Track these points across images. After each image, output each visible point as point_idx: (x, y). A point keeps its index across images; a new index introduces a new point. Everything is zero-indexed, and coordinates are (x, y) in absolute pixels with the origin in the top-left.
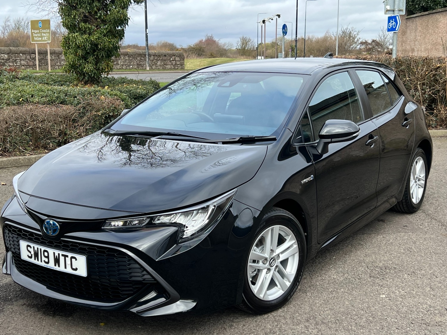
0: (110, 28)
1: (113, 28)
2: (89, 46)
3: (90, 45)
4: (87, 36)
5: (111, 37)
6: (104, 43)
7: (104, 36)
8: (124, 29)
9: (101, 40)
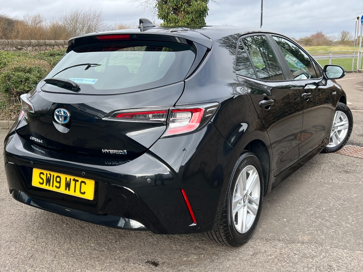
7: (188, 24)
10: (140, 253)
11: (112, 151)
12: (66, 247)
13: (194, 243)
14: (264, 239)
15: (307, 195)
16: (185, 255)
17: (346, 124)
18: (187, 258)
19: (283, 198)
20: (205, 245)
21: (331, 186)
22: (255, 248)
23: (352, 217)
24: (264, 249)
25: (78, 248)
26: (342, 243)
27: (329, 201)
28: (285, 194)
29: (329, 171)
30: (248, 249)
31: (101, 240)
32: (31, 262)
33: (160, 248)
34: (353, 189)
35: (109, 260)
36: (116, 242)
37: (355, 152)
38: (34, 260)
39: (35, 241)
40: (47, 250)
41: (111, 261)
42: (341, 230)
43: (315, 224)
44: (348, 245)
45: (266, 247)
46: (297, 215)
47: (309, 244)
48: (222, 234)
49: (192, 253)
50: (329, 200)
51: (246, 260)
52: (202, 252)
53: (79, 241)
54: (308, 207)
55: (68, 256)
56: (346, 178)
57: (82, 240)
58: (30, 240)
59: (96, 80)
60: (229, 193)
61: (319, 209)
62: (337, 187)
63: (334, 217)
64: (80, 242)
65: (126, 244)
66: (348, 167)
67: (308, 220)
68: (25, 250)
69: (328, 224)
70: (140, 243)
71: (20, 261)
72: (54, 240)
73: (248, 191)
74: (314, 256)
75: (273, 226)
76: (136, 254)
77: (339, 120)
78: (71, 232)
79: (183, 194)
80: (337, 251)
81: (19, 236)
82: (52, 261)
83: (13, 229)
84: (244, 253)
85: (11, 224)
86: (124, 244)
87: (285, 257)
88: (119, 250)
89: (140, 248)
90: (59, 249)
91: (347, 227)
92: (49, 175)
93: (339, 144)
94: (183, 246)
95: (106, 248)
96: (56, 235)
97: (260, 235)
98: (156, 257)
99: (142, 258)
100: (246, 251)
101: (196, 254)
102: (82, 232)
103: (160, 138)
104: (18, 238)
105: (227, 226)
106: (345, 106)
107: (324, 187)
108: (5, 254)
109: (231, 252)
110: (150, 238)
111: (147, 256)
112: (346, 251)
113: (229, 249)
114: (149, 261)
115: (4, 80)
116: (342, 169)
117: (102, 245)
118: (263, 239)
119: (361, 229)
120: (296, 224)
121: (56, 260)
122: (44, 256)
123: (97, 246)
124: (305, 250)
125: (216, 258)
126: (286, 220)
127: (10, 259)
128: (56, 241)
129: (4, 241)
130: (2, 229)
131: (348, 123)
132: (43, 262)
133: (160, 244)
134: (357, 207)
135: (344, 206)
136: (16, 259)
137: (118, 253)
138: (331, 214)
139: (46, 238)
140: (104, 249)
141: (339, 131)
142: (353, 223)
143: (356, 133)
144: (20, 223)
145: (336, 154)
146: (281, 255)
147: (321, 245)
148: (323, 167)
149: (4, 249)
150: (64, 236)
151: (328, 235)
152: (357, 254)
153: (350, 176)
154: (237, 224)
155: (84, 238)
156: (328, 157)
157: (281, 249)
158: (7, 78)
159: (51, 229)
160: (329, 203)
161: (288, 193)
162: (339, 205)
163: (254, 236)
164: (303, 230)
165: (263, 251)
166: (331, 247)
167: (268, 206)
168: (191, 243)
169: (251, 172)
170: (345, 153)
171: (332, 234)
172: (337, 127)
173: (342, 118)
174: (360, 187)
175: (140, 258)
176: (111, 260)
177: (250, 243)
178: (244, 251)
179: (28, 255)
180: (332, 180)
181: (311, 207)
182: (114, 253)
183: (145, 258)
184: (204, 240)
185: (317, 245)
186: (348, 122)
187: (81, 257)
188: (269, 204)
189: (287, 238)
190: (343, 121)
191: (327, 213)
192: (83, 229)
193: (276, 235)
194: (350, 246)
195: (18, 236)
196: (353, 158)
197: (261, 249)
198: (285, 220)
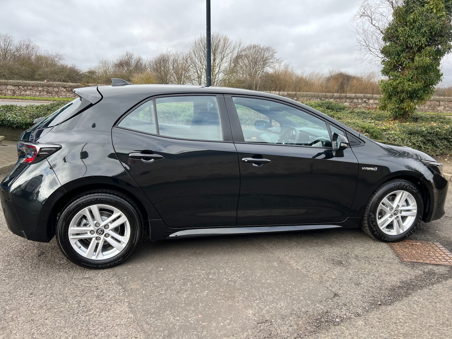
17: (414, 210)
77: (405, 203)
93: (401, 233)
106: (414, 187)
131: (417, 210)
141: (404, 218)
172: (401, 211)
173: (410, 202)
186: (416, 208)
190: (410, 205)
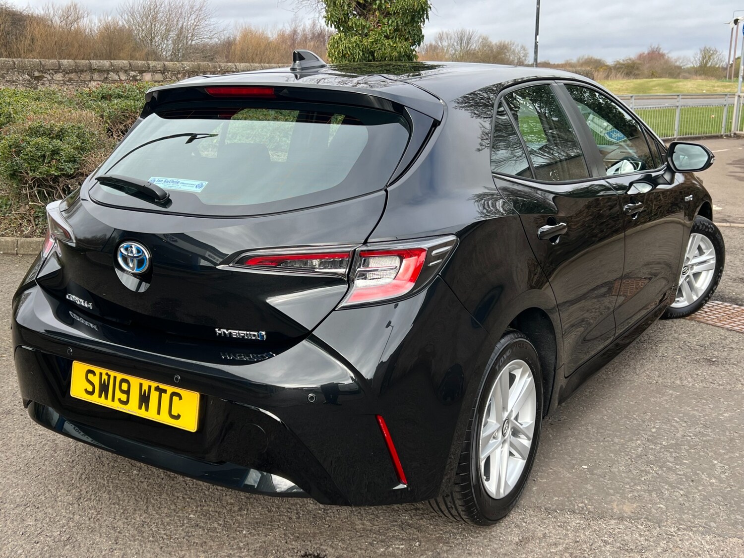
0: (395, 24)
1: (400, 24)
2: (359, 54)
3: (361, 54)
4: (356, 39)
5: (397, 39)
6: (385, 49)
7: (387, 37)
8: (422, 26)
9: (379, 45)
10: (289, 535)
11: (235, 333)
12: (138, 519)
13: (399, 515)
14: (542, 510)
15: (629, 412)
16: (382, 541)
17: (711, 260)
18: (386, 549)
19: (580, 419)
20: (422, 519)
21: (678, 393)
22: (524, 528)
23: (721, 463)
24: (542, 531)
25: (163, 524)
26: (700, 521)
27: (674, 426)
28: (585, 408)
29: (674, 360)
30: (509, 530)
31: (210, 506)
32: (68, 551)
33: (329, 526)
34: (723, 402)
35: (226, 551)
36: (240, 509)
37: (727, 317)
38: (74, 547)
39: (76, 506)
40: (101, 526)
41: (231, 552)
42: (699, 491)
43: (645, 477)
44: (712, 525)
45: (547, 527)
46: (609, 457)
47: (633, 522)
48: (458, 503)
49: (396, 538)
50: (675, 424)
51: (506, 554)
52: (415, 535)
53: (165, 507)
54: (632, 440)
55: (142, 539)
56: (709, 376)
57: (171, 504)
58: (66, 504)
59: (205, 183)
60: (473, 420)
61: (653, 443)
62: (691, 396)
63: (685, 461)
64: (166, 509)
65: (261, 514)
66: (713, 351)
67: (631, 469)
68: (55, 525)
69: (673, 477)
70: (289, 514)
71: (45, 549)
72: (114, 504)
73: (512, 411)
74: (643, 548)
75: (560, 480)
76: (281, 537)
77: (697, 252)
78: (148, 486)
79: (380, 426)
80: (690, 537)
81: (43, 494)
82: (111, 550)
83: (29, 477)
84: (501, 539)
85: (26, 468)
86: (257, 515)
87: (585, 549)
88: (247, 528)
89: (289, 524)
90: (124, 523)
91: (712, 484)
92: (105, 377)
93: (695, 300)
94: (377, 520)
95: (221, 524)
96: (118, 493)
97: (533, 500)
98: (321, 545)
99: (293, 547)
100: (505, 535)
101: (403, 540)
102: (172, 486)
103: (336, 309)
104: (40, 497)
105: (468, 486)
106: (709, 224)
107: (663, 395)
108: (15, 533)
109: (476, 535)
110: (311, 503)
111: (304, 542)
112: (708, 537)
113: (471, 530)
114: (308, 553)
115: (7, 152)
116: (700, 354)
117: (213, 517)
118: (539, 508)
119: (740, 491)
120: (607, 477)
121: (120, 549)
122: (95, 540)
123: (201, 518)
124: (624, 535)
125: (445, 548)
126: (586, 467)
127: (24, 545)
128: (117, 506)
129: (12, 505)
130: (8, 479)
131: (715, 259)
132: (91, 553)
133: (331, 517)
134: (732, 440)
135: (704, 438)
136: (38, 545)
137: (245, 534)
138: (678, 455)
139: (97, 498)
140: (216, 525)
141: (697, 275)
142: (723, 476)
143: (729, 276)
144: (44, 465)
145: (688, 321)
146: (578, 543)
147: (659, 523)
148: (661, 350)
149: (13, 523)
150: (135, 496)
151: (672, 503)
152: (731, 545)
153: (717, 372)
154: (488, 479)
155: (175, 501)
156: (672, 327)
157: (576, 531)
158: (14, 150)
159: (108, 481)
160: (675, 431)
161: (592, 408)
162: (694, 435)
163: (522, 502)
164: (621, 491)
165: (540, 535)
166: (678, 529)
167: (551, 436)
168: (392, 514)
169: (518, 373)
170: (708, 320)
171: (680, 499)
172: (693, 265)
173: (703, 247)
174: (737, 395)
175: (290, 547)
176: (231, 549)
177: (515, 516)
178: (501, 533)
179: (62, 536)
180: (681, 379)
181: (637, 440)
182: (237, 534)
183: (299, 547)
184: (419, 509)
185: (649, 523)
186: (714, 256)
187: (168, 542)
188: (551, 431)
189: (589, 507)
190: (704, 253)
191: (671, 453)
192: (173, 480)
193: (566, 499)
194: (717, 528)
195: (40, 493)
196: (722, 332)
197: (535, 531)
198: (584, 467)
